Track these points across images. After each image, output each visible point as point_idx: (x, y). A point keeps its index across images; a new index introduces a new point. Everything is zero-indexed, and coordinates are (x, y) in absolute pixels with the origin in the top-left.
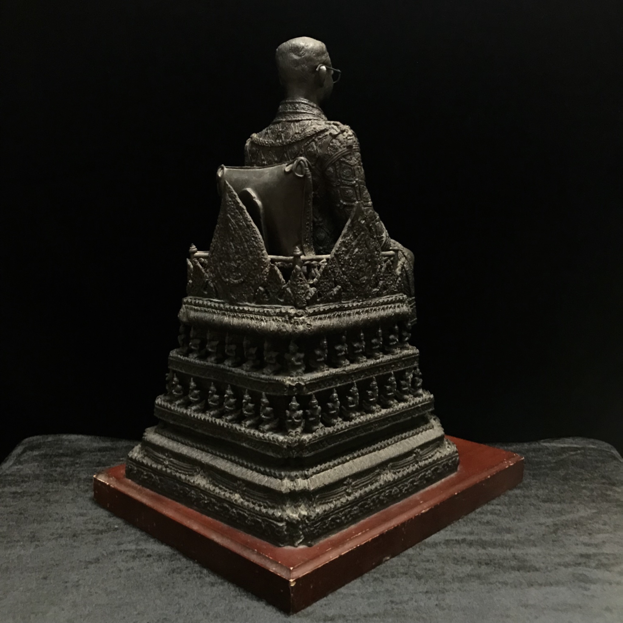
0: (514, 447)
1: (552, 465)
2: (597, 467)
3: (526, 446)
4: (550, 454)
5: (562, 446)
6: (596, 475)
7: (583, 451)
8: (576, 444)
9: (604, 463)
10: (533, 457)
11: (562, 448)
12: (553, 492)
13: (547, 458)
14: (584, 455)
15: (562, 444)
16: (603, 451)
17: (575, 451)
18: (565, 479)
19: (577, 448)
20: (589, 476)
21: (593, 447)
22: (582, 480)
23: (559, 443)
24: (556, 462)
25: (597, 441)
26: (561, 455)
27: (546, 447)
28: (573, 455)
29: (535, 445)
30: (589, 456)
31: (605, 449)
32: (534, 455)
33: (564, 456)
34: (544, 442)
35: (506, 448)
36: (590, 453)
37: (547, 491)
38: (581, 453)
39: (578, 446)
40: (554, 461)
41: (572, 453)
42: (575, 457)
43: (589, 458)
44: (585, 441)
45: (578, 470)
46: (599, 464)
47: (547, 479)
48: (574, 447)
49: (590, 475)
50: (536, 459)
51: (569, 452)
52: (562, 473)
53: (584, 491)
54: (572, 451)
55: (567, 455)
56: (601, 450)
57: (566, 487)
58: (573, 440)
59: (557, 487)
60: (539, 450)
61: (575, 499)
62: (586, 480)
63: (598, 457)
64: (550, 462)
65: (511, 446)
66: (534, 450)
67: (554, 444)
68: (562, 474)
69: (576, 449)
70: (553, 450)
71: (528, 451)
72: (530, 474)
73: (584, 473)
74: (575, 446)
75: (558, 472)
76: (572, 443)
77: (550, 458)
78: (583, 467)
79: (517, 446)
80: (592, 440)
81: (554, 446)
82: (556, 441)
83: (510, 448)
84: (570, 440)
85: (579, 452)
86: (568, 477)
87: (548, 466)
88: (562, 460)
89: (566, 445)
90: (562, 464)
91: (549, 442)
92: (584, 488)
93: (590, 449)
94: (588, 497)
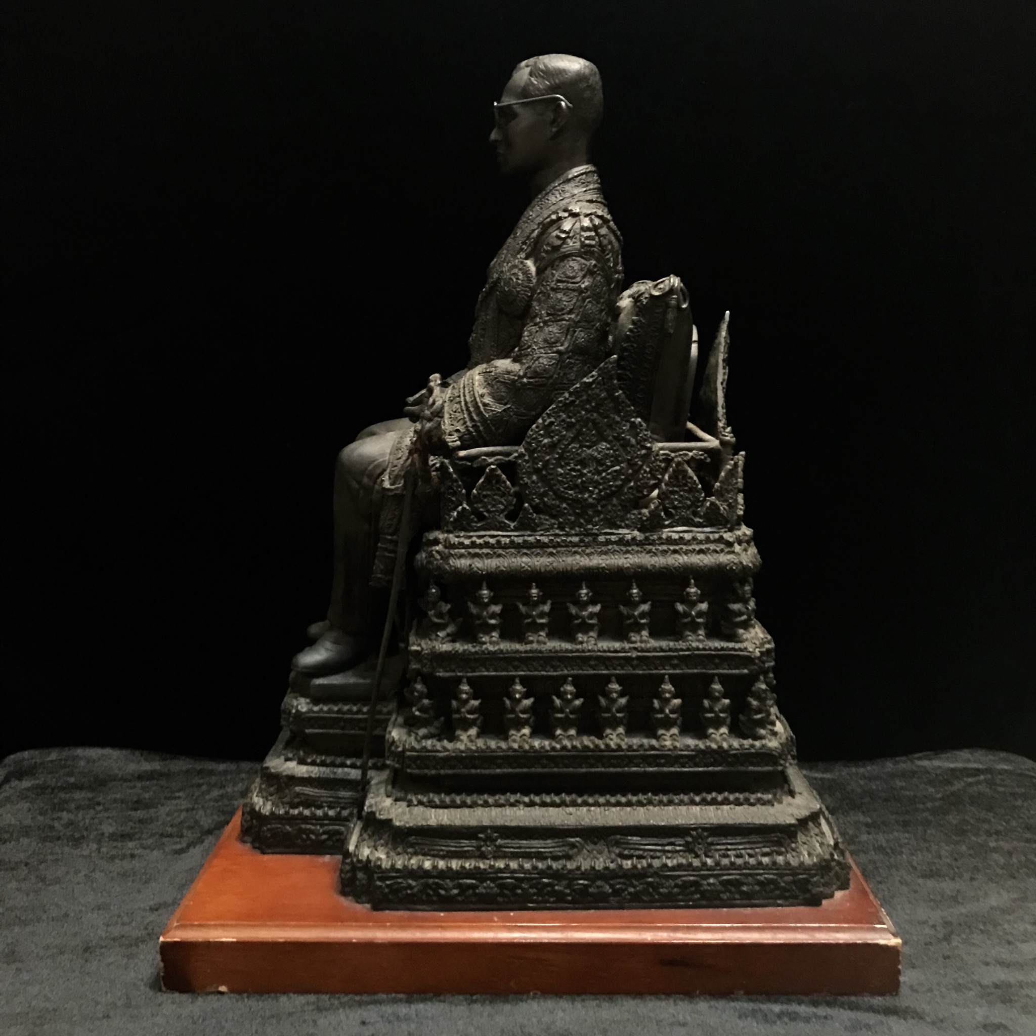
0: (869, 768)
1: (937, 804)
2: (1015, 807)
3: (889, 766)
4: (930, 783)
5: (952, 766)
6: (1014, 823)
7: (989, 776)
8: (975, 762)
9: (1025, 800)
10: (902, 788)
11: (953, 770)
12: (940, 857)
13: (927, 790)
14: (991, 784)
15: (953, 762)
16: (1026, 776)
17: (975, 776)
18: (962, 832)
19: (978, 770)
20: (1002, 825)
21: (1006, 767)
22: (989, 833)
23: (947, 759)
24: (942, 799)
25: (1012, 757)
26: (952, 784)
27: (925, 767)
28: (970, 785)
29: (904, 764)
30: (1000, 785)
31: (1028, 773)
32: (904, 784)
33: (958, 786)
34: (920, 758)
35: (854, 770)
36: (1003, 780)
37: (930, 856)
38: (986, 780)
39: (981, 766)
40: (939, 796)
41: (970, 780)
42: (975, 789)
43: (1001, 789)
44: (991, 757)
45: (983, 815)
46: (1019, 803)
47: (929, 831)
48: (972, 769)
49: (1004, 824)
50: (907, 793)
51: (965, 779)
52: (953, 819)
53: (995, 856)
54: (968, 776)
55: (963, 784)
56: (1021, 775)
57: (964, 848)
58: (972, 754)
59: (947, 848)
60: (914, 773)
61: (978, 870)
62: (997, 833)
63: (1017, 789)
64: (933, 800)
65: (864, 766)
66: (904, 775)
67: (936, 763)
68: (955, 822)
69: (978, 772)
70: (936, 775)
71: (893, 775)
72: (897, 822)
73: (993, 820)
74: (975, 766)
75: (947, 817)
76: (969, 761)
77: (931, 790)
78: (990, 809)
79: (875, 767)
80: (1003, 755)
81: (939, 767)
82: (943, 756)
83: (862, 770)
84: (965, 754)
85: (982, 777)
86: (965, 828)
87: (929, 805)
88: (953, 794)
89: (960, 765)
90: (954, 801)
91: (930, 759)
92: (995, 850)
93: (1001, 772)
94: (1003, 868)
